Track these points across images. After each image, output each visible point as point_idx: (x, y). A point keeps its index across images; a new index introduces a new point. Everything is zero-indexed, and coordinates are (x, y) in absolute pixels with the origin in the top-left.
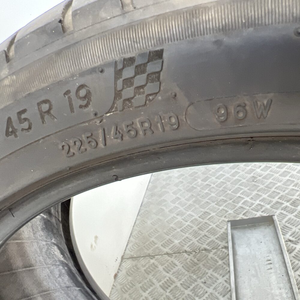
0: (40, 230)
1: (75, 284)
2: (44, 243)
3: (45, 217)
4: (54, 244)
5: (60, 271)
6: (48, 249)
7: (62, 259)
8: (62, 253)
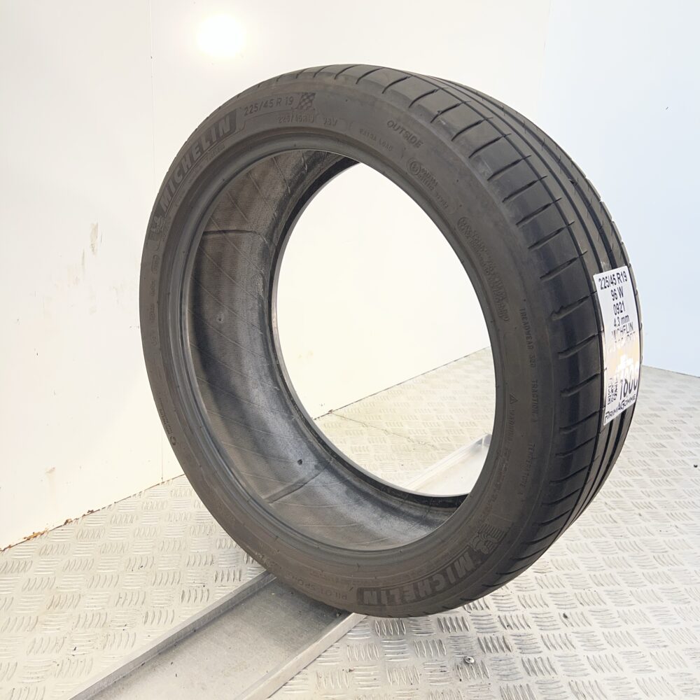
0: (257, 253)
1: (261, 326)
2: (254, 269)
3: (267, 242)
4: (262, 274)
5: (254, 304)
6: (254, 277)
7: (261, 294)
8: (264, 288)
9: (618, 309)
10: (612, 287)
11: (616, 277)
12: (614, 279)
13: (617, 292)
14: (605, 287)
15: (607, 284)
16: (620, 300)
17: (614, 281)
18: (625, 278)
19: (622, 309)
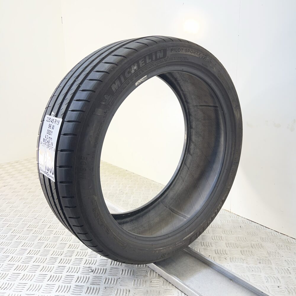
9: (49, 132)
10: (51, 123)
11: (54, 120)
12: (53, 121)
13: (52, 126)
14: (48, 121)
15: (49, 120)
16: (51, 129)
17: (53, 122)
18: (58, 123)
19: (51, 134)
